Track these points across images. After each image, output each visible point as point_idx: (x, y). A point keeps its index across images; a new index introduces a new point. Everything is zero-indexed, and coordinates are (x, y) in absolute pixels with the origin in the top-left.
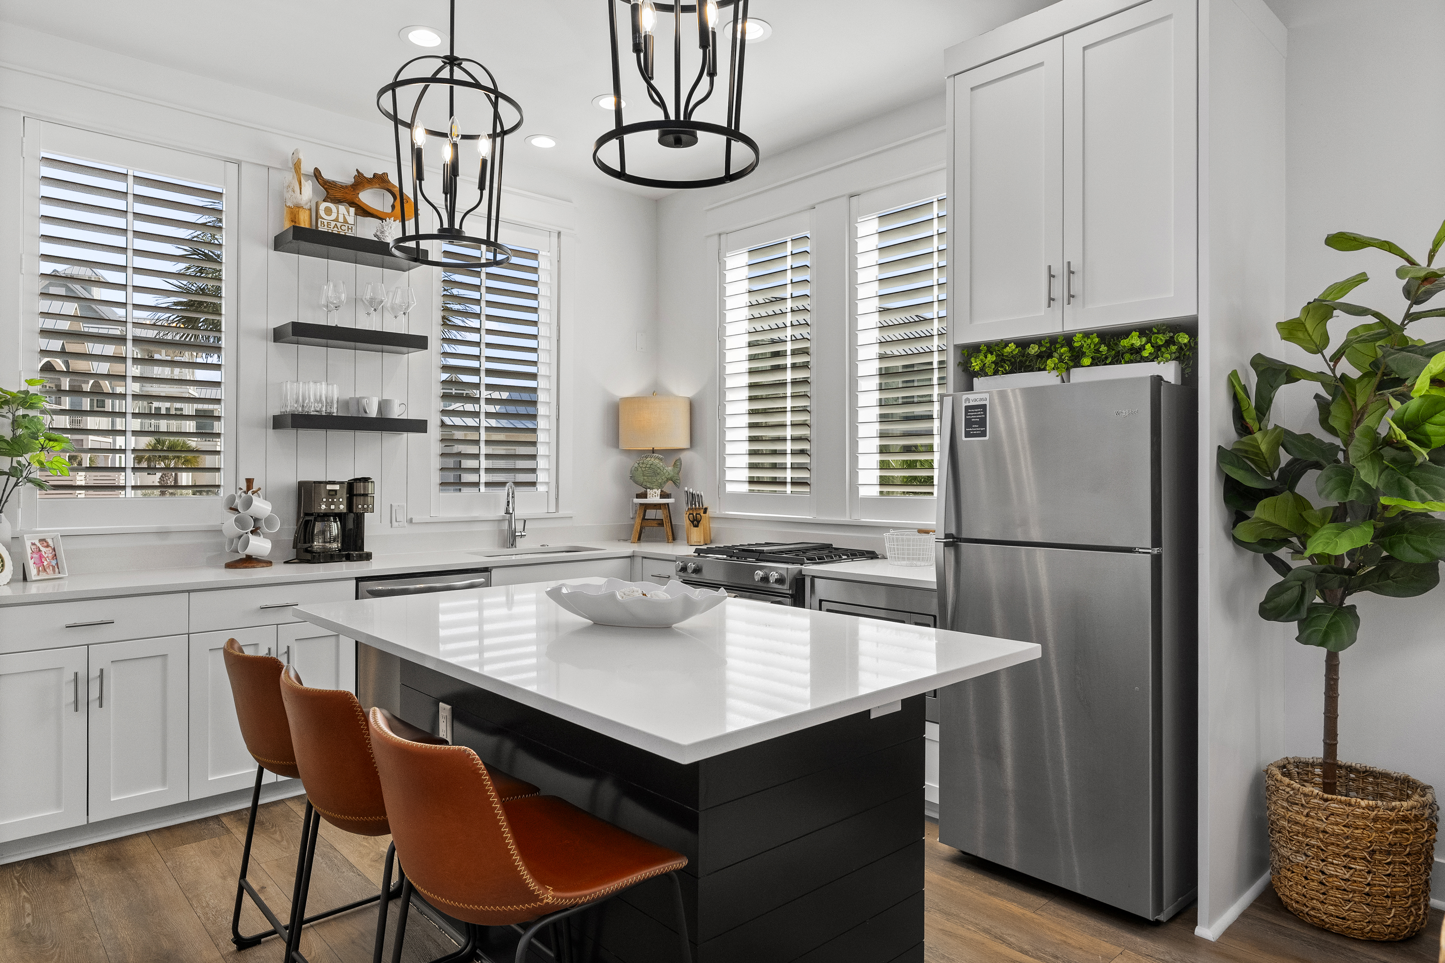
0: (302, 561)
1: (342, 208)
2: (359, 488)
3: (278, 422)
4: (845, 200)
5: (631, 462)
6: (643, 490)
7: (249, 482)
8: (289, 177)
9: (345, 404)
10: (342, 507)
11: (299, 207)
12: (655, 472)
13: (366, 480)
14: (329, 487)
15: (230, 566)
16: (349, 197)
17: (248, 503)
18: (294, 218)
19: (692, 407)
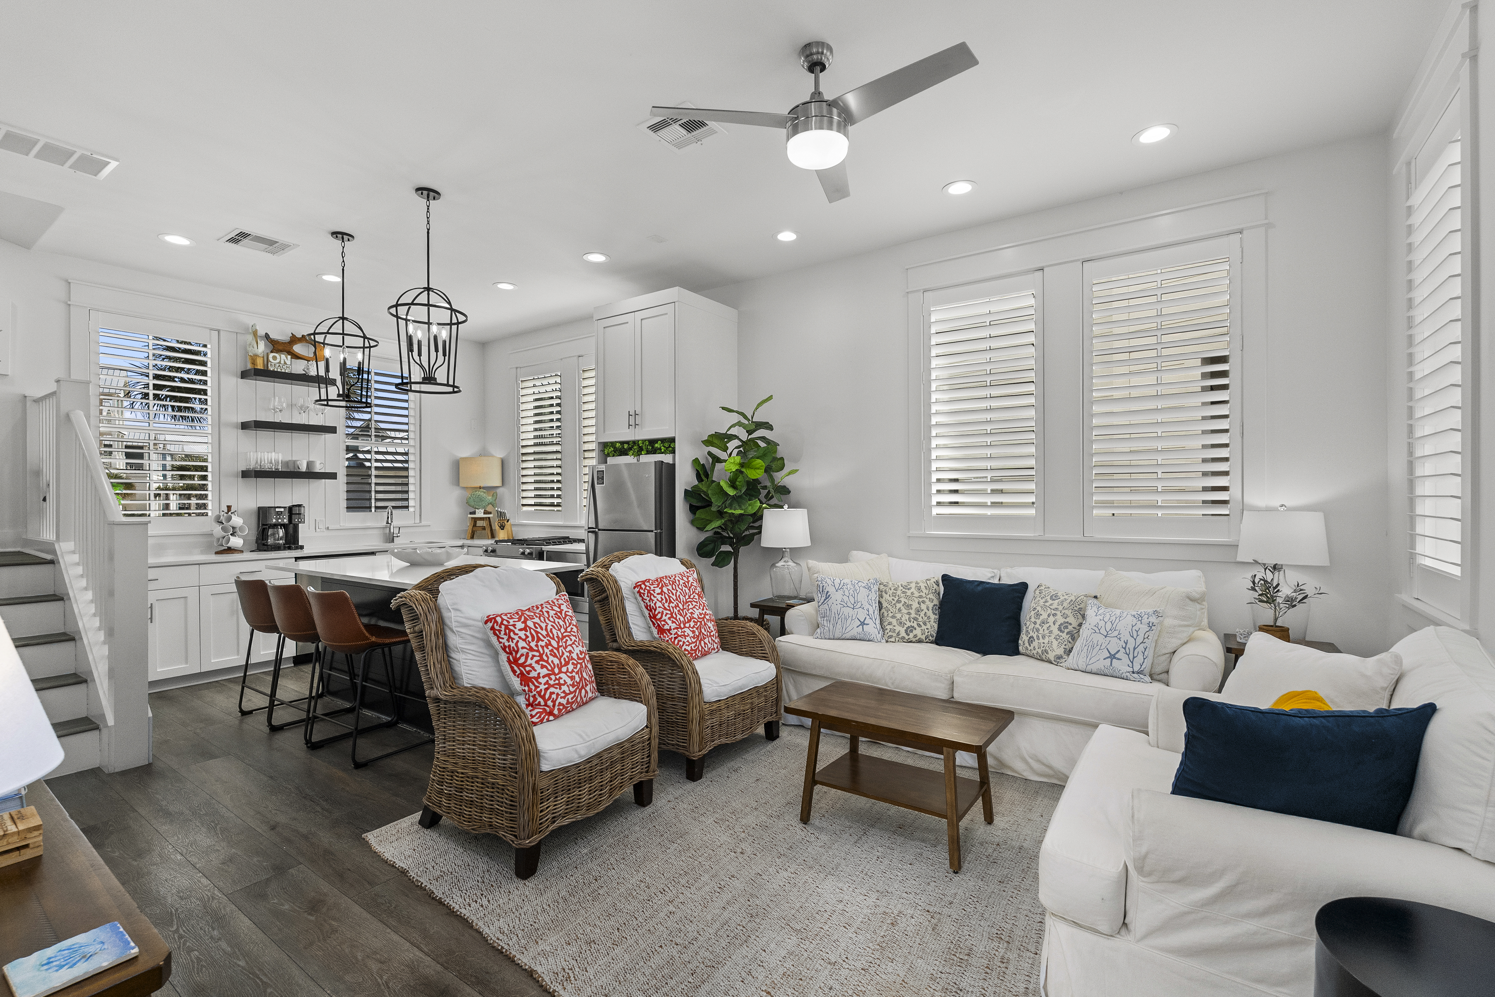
0: (260, 550)
1: (283, 356)
2: (296, 510)
3: (245, 474)
4: (576, 358)
5: (468, 494)
6: (472, 510)
7: (229, 508)
8: (250, 338)
9: (286, 464)
10: (285, 520)
11: (256, 356)
12: (481, 500)
13: (300, 506)
14: (277, 510)
15: (217, 553)
16: (287, 349)
17: (229, 519)
18: (254, 363)
19: (503, 463)
